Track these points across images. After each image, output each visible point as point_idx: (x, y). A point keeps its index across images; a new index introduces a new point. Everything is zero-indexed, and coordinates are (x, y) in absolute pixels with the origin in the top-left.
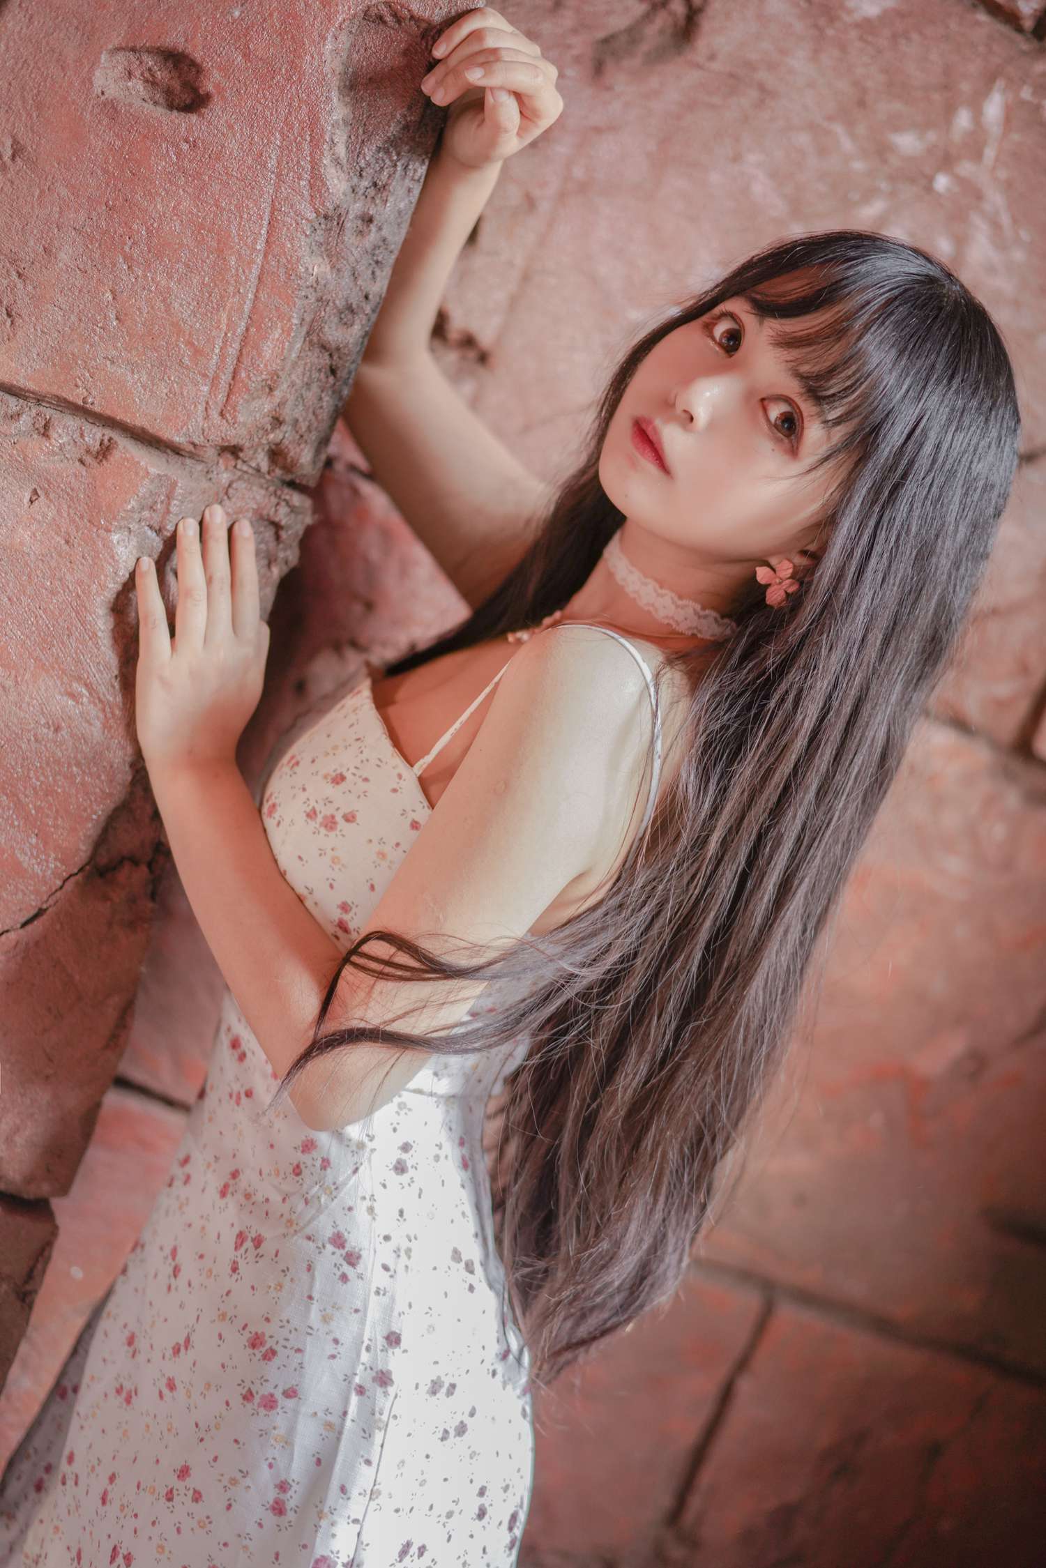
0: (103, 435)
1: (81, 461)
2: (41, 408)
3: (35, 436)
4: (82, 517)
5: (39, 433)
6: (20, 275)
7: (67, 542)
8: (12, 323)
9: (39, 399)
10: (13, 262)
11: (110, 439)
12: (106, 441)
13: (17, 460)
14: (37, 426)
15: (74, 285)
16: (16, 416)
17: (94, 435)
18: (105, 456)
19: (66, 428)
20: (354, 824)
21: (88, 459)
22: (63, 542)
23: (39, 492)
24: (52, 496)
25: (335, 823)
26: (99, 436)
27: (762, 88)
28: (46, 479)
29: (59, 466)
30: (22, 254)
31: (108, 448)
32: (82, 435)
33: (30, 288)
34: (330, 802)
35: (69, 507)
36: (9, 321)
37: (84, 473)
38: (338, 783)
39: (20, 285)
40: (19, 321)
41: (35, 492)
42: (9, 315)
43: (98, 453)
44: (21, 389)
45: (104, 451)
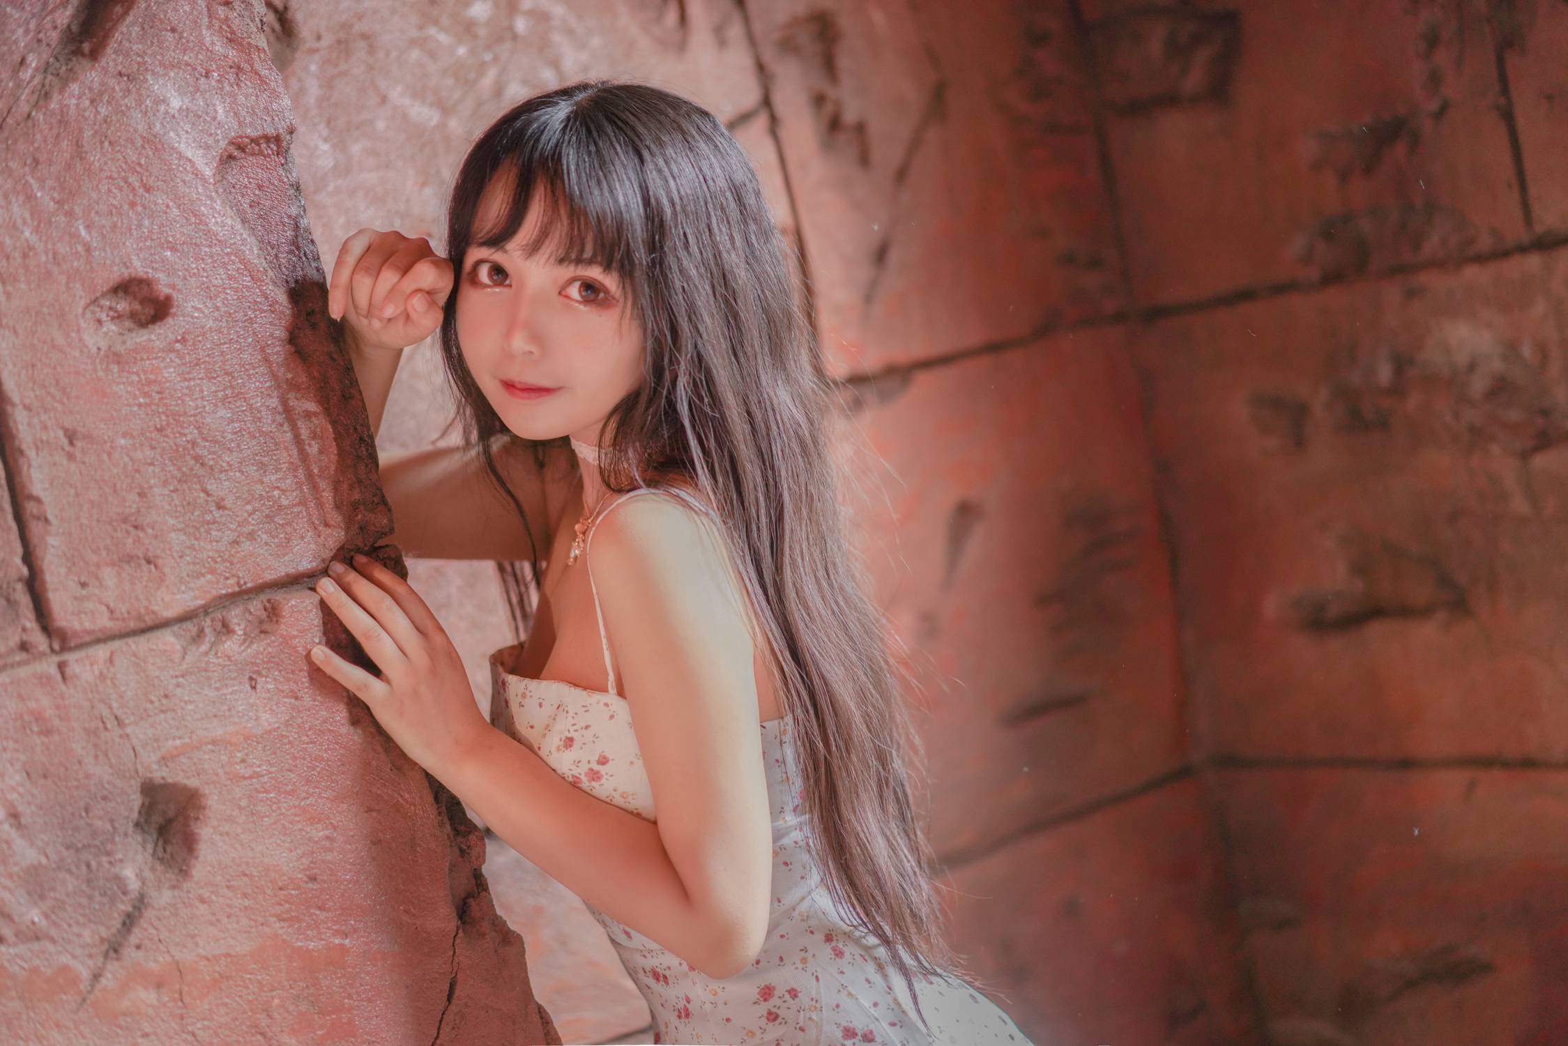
0: (262, 602)
1: (262, 632)
2: (212, 615)
3: (224, 639)
4: (293, 672)
5: (224, 634)
6: (136, 527)
7: (296, 698)
8: (156, 566)
9: (205, 610)
10: (125, 520)
11: (269, 601)
12: (267, 605)
13: (225, 665)
14: (218, 630)
15: (176, 505)
16: (201, 633)
17: (256, 606)
18: (277, 615)
19: (235, 615)
20: (610, 762)
21: (266, 627)
22: (293, 701)
23: (254, 676)
24: (264, 672)
25: (598, 772)
26: (260, 606)
27: (365, 37)
28: (252, 663)
29: (255, 646)
30: (127, 511)
31: (274, 608)
32: (250, 613)
33: (150, 531)
34: (579, 762)
35: (280, 671)
36: (152, 567)
37: (273, 638)
38: (571, 746)
39: (142, 535)
40: (160, 562)
41: (251, 679)
42: (149, 562)
43: (268, 617)
44: (193, 611)
45: (273, 612)
